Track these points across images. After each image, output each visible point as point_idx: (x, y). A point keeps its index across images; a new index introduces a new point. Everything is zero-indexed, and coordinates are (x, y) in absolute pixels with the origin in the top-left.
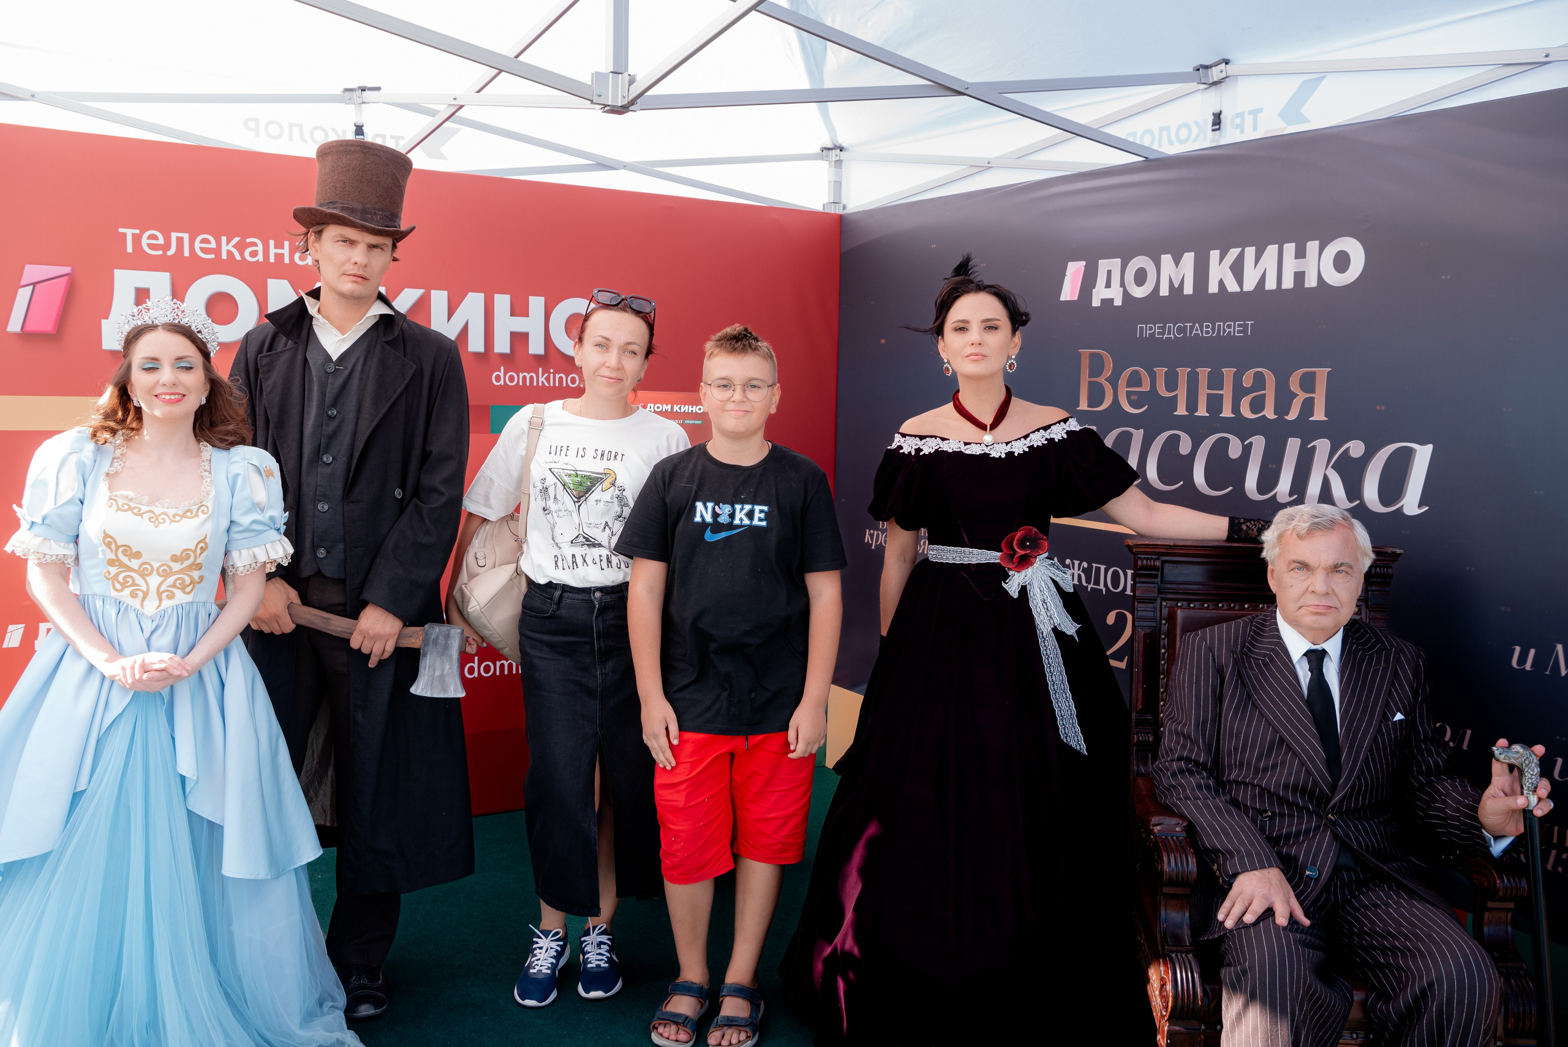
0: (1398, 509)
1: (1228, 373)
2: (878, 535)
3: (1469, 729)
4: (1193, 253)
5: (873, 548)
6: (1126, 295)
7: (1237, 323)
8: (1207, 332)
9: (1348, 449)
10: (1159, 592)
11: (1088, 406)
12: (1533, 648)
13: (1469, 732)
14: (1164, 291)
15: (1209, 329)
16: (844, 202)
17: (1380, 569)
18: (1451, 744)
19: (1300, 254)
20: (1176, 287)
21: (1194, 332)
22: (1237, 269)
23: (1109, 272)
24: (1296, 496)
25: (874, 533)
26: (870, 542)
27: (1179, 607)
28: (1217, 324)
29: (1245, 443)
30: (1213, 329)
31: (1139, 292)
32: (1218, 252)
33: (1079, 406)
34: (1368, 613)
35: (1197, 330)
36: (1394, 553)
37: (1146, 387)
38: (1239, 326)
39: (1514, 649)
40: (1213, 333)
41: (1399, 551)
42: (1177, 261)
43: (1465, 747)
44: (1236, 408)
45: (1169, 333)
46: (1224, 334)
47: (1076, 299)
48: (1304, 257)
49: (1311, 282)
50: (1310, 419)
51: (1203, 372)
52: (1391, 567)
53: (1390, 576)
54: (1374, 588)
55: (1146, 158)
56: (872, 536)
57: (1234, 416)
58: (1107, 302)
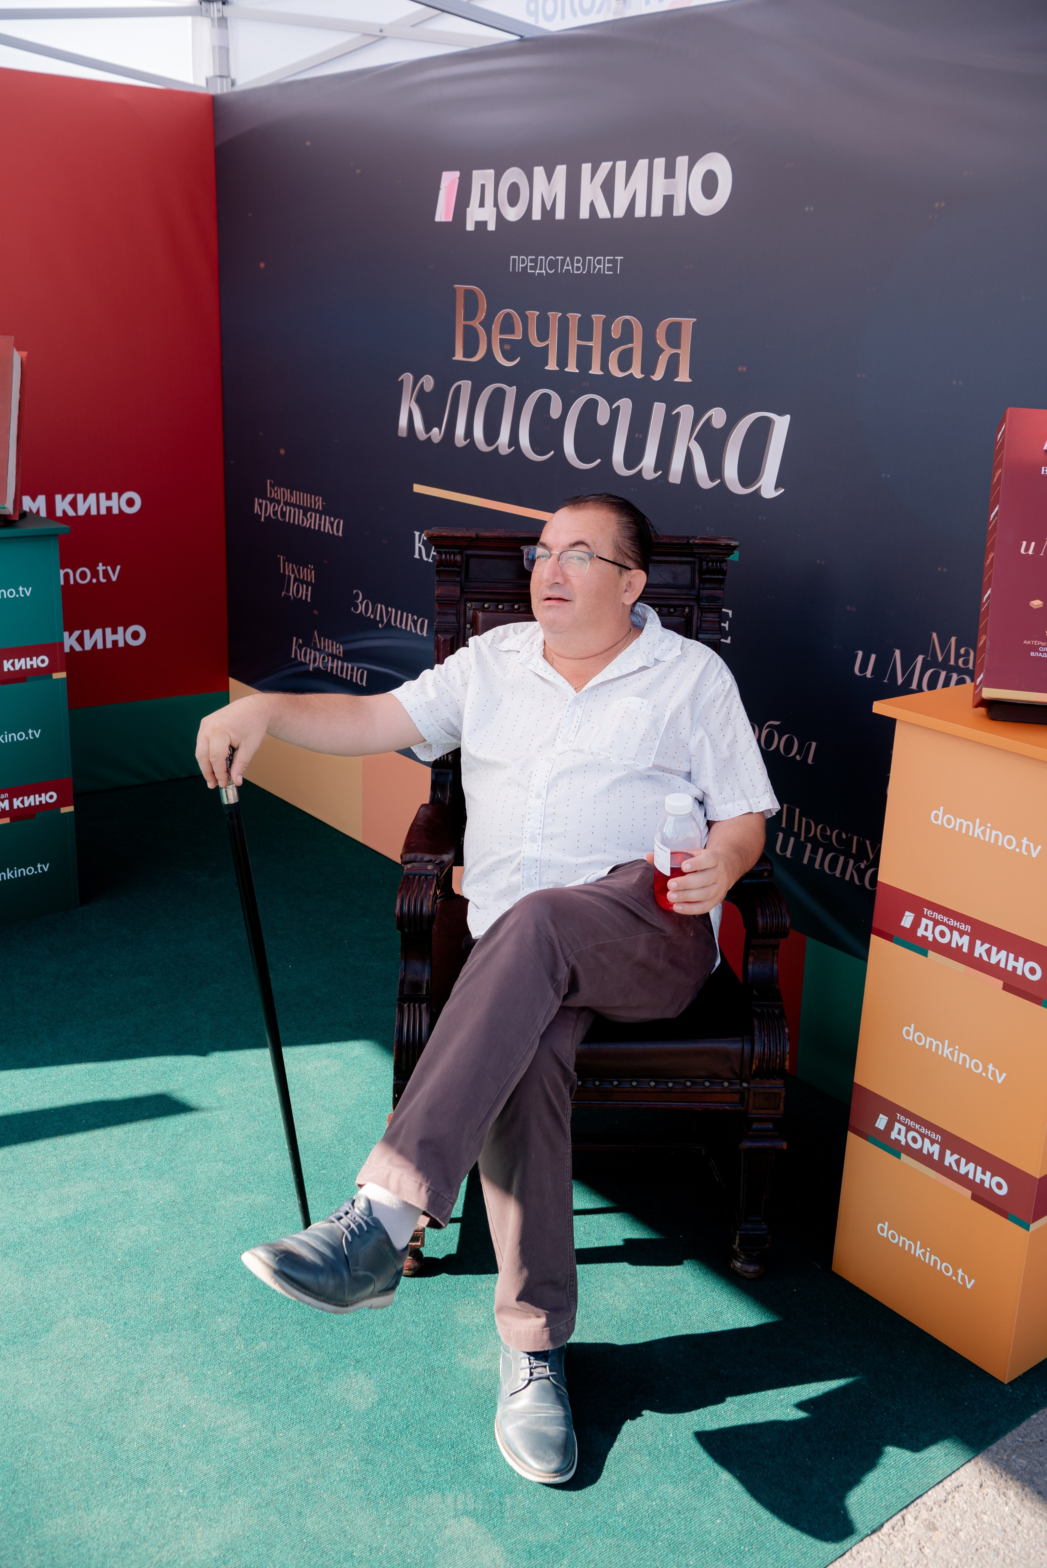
0: (756, 490)
1: (598, 319)
2: (266, 505)
3: (815, 741)
4: (564, 167)
5: (263, 520)
6: (500, 217)
7: (607, 258)
8: (578, 268)
9: (710, 418)
10: (462, 592)
11: (464, 356)
12: (874, 653)
13: (814, 744)
14: (537, 215)
15: (580, 265)
16: (233, 76)
17: (712, 564)
18: (798, 758)
19: (670, 173)
20: (548, 208)
21: (565, 268)
22: (608, 188)
23: (483, 187)
24: (661, 472)
25: (262, 502)
26: (259, 513)
27: (484, 610)
28: (588, 258)
29: (613, 407)
30: (584, 265)
31: (513, 214)
32: (589, 165)
33: (454, 356)
34: (699, 615)
35: (568, 265)
36: (729, 545)
37: (518, 336)
38: (609, 261)
39: (857, 653)
40: (584, 270)
41: (733, 543)
42: (549, 176)
43: (810, 761)
44: (604, 366)
45: (541, 269)
46: (594, 271)
47: (450, 220)
48: (673, 176)
49: (679, 210)
50: (675, 380)
51: (574, 317)
52: (726, 561)
53: (724, 573)
54: (707, 586)
55: (521, 36)
56: (260, 505)
57: (602, 373)
58: (481, 225)
